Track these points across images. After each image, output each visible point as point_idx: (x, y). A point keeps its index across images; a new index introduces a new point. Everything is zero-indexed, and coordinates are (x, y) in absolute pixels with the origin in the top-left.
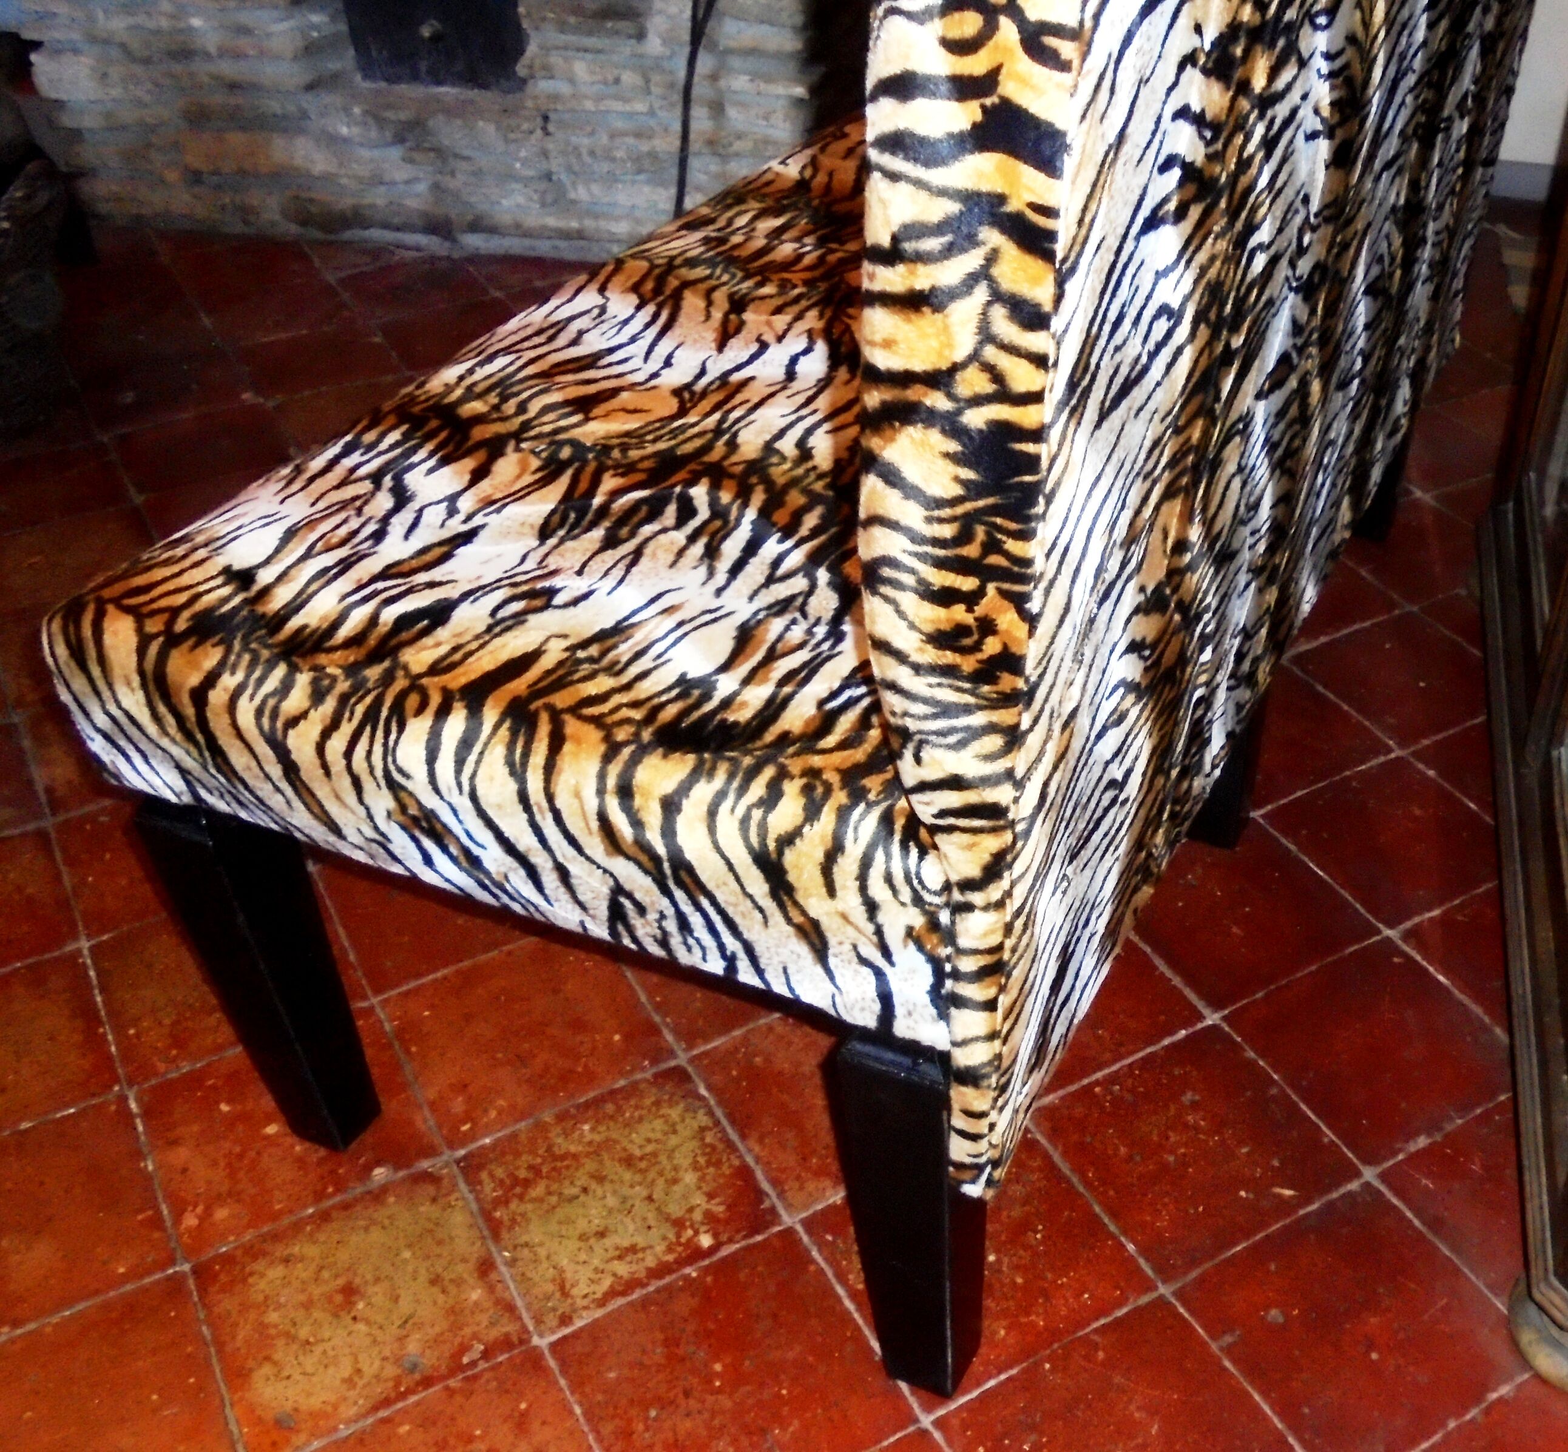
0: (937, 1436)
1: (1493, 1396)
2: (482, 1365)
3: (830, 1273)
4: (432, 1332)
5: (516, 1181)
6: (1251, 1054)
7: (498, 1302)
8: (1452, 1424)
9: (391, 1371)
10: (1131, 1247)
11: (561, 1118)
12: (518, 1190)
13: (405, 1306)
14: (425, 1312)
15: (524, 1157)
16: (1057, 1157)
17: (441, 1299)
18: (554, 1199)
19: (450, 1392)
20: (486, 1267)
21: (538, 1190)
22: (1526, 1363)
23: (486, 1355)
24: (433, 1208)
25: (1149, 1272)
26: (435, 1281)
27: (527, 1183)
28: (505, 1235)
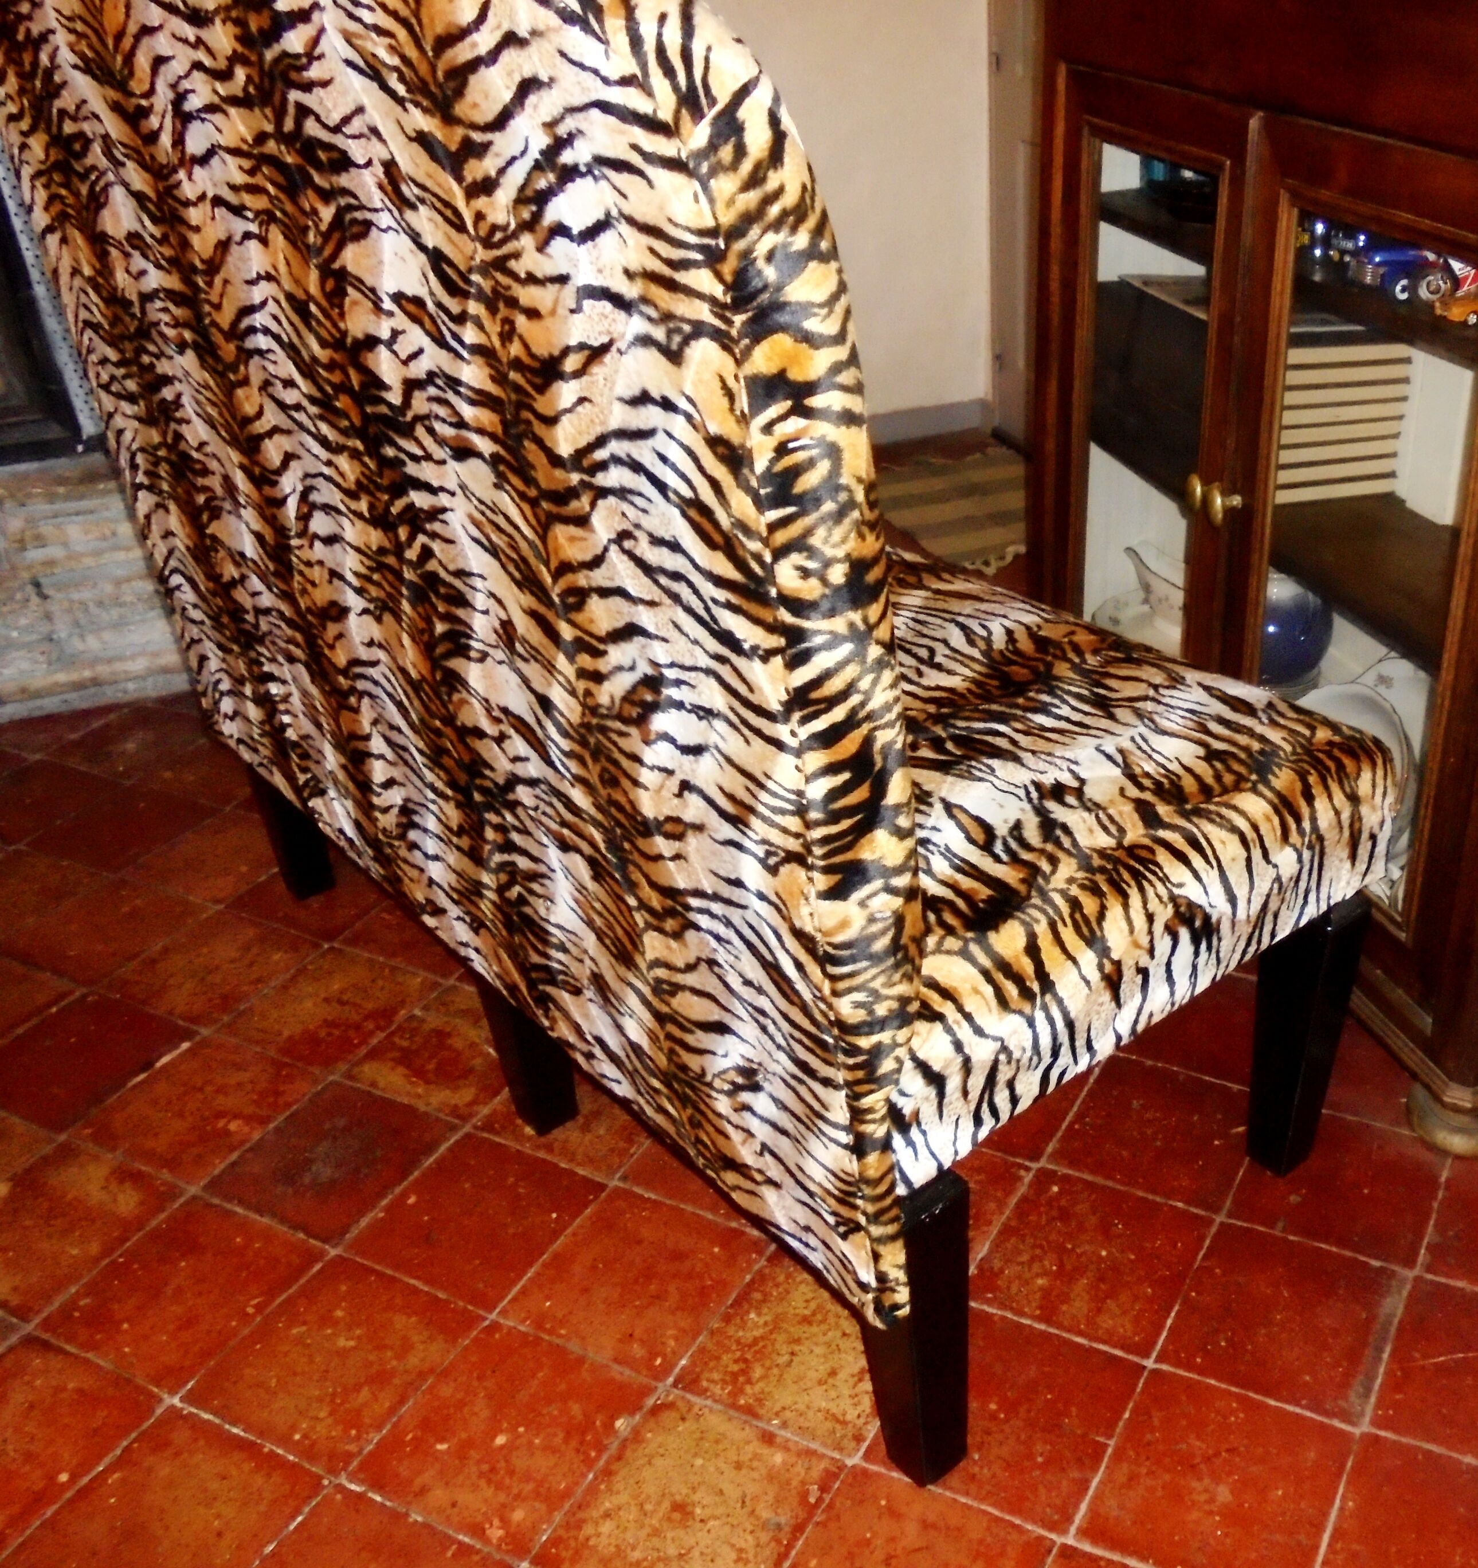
0: (1165, 1367)
1: (1443, 1179)
2: (827, 1497)
3: (1009, 1315)
4: (770, 1498)
5: (735, 1376)
6: (1149, 1063)
7: (799, 1455)
8: (1435, 1205)
9: (764, 1537)
10: (1180, 1205)
11: (727, 1319)
12: (741, 1379)
13: (733, 1493)
14: (752, 1489)
15: (725, 1358)
16: (1087, 1177)
17: (755, 1475)
18: (775, 1371)
19: (823, 1524)
20: (768, 1439)
21: (758, 1372)
22: (1444, 1152)
23: (824, 1489)
24: (687, 1424)
25: (1202, 1213)
26: (738, 1466)
27: (744, 1372)
28: (762, 1412)
